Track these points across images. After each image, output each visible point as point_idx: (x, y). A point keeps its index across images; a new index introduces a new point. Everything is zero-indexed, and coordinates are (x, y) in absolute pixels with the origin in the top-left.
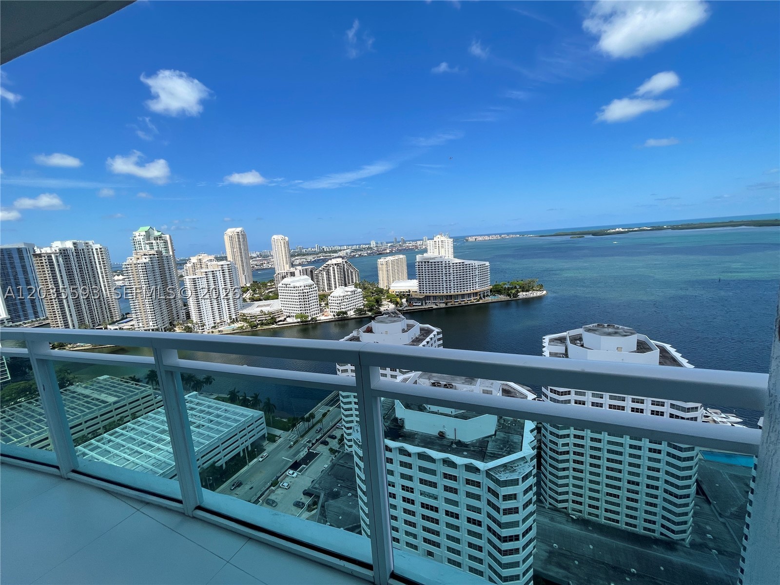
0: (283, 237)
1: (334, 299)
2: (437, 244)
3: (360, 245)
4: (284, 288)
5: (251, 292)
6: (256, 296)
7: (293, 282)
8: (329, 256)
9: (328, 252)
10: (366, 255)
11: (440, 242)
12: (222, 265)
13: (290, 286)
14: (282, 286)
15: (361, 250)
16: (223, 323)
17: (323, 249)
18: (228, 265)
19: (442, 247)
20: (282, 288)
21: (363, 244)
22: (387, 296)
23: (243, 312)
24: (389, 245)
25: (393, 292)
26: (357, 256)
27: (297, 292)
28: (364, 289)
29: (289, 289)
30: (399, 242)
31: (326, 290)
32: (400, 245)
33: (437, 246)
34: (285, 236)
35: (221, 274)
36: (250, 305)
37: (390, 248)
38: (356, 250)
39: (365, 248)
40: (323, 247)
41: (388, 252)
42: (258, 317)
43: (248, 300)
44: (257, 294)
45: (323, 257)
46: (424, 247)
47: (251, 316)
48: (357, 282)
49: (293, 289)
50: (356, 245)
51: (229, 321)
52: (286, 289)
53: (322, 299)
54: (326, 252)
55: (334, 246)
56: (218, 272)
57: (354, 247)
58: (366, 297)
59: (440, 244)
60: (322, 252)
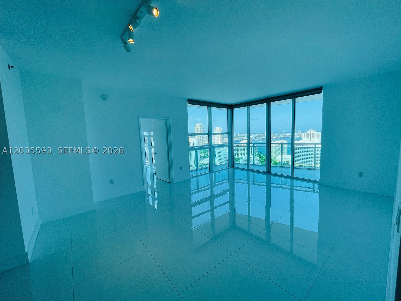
0: (220, 128)
1: (244, 161)
2: (309, 135)
3: (258, 133)
4: (219, 153)
5: (203, 153)
6: (205, 155)
7: (224, 150)
8: (241, 139)
9: (240, 136)
10: (261, 139)
11: (311, 134)
12: (194, 140)
13: (222, 152)
14: (218, 152)
15: (258, 136)
16: (191, 166)
17: (238, 135)
18: (196, 140)
19: (313, 137)
20: (218, 153)
21: (260, 133)
22: (274, 163)
23: (200, 162)
24: (276, 134)
25: (278, 161)
26: (256, 139)
27: (225, 155)
28: (260, 157)
29: (222, 154)
30: (282, 133)
31: (239, 156)
32: (283, 135)
33: (309, 136)
34: (221, 128)
35: (193, 144)
36: (203, 159)
37: (276, 136)
38: (256, 136)
39: (261, 136)
40: (238, 134)
41: (275, 138)
42: (206, 165)
43: (202, 157)
44: (206, 154)
45: (237, 139)
46: (298, 136)
47: (203, 165)
48: (256, 153)
49: (223, 154)
50: (256, 134)
51: (194, 165)
52: (220, 153)
53: (237, 161)
54: (239, 137)
55: (243, 134)
56: (192, 143)
57: (255, 135)
58: (261, 162)
59: (311, 135)
60: (237, 136)
